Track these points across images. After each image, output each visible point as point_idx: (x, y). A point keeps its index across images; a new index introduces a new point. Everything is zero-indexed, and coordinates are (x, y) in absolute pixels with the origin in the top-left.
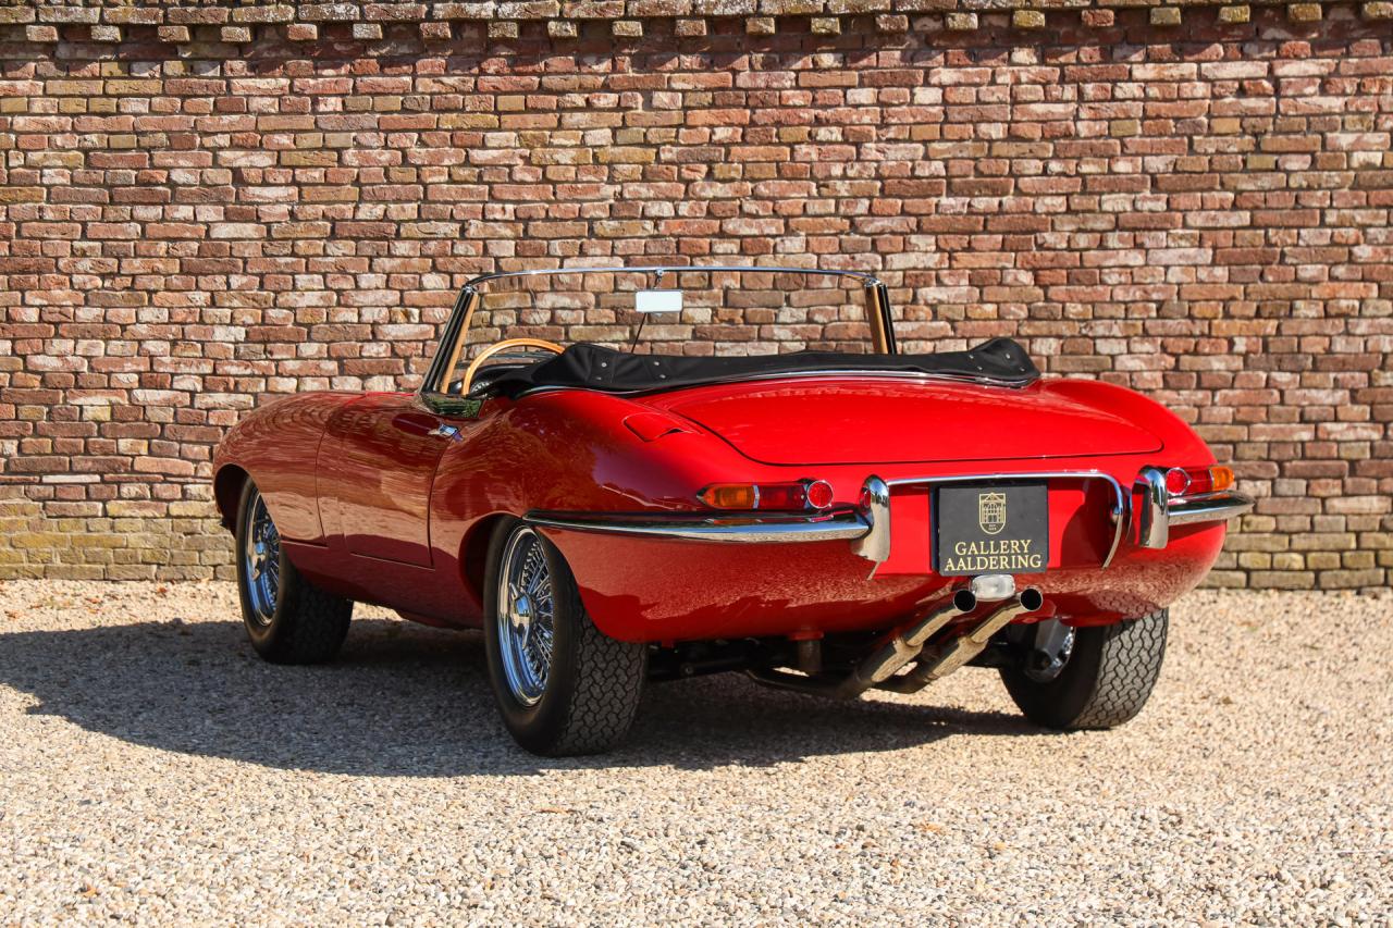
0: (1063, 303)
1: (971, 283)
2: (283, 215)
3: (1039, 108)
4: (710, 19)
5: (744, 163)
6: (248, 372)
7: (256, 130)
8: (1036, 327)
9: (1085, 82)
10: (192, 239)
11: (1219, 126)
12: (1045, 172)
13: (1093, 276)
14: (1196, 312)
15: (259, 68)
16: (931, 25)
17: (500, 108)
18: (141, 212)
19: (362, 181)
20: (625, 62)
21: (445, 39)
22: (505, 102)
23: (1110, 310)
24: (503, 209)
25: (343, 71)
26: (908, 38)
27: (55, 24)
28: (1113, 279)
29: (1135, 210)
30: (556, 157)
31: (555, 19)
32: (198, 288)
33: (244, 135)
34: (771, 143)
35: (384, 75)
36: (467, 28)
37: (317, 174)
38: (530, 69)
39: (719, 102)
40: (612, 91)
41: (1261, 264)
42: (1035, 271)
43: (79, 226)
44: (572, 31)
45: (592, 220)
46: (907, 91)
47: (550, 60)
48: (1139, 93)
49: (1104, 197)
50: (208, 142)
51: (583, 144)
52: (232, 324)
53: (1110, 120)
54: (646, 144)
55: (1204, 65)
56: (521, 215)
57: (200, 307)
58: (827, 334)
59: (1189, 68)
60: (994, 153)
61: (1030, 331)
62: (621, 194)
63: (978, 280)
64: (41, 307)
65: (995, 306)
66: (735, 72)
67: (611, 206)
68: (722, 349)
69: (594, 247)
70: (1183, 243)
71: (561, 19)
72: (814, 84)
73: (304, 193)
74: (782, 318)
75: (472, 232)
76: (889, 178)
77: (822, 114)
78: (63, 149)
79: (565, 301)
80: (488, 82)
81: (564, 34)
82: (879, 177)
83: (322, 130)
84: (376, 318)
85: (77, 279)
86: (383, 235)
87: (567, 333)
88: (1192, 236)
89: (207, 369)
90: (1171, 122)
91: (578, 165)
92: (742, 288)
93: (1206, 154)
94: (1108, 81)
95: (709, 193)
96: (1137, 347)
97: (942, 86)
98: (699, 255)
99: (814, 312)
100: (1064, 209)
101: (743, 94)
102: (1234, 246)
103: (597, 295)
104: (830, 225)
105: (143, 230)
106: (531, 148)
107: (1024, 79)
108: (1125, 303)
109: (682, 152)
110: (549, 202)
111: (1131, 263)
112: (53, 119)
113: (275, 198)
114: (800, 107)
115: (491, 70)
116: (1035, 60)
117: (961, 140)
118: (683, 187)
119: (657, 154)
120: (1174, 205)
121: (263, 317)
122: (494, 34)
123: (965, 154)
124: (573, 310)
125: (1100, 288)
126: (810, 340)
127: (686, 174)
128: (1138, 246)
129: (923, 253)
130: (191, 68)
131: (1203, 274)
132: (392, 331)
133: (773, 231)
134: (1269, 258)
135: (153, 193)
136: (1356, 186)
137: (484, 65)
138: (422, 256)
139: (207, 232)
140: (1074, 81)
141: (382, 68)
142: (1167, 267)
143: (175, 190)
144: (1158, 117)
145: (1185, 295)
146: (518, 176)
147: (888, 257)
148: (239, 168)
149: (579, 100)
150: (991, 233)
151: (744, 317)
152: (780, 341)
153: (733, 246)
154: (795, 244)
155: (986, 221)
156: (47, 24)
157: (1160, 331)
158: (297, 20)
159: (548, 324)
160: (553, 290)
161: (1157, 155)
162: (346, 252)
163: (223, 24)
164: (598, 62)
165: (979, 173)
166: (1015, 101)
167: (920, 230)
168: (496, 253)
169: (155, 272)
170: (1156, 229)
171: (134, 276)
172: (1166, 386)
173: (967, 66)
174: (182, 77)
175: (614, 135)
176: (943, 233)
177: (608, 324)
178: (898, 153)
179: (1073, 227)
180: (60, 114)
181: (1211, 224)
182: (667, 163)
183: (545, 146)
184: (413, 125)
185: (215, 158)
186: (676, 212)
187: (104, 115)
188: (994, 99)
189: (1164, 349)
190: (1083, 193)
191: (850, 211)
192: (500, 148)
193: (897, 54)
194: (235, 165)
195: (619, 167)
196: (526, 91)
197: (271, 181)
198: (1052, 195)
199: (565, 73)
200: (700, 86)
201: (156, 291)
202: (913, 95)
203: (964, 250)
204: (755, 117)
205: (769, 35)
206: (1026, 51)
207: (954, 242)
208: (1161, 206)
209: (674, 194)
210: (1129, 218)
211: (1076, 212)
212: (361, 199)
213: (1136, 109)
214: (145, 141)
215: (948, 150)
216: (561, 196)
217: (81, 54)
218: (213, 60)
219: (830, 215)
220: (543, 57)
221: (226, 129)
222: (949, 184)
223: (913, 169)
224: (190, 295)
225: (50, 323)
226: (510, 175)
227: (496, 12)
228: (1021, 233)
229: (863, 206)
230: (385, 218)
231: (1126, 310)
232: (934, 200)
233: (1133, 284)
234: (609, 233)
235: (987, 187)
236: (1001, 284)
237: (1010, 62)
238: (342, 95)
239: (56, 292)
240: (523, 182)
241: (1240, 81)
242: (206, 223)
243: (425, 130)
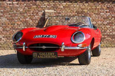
11: (8, 7)
14: (6, 24)
55: (6, 2)
88: (5, 17)
93: (6, 10)
102: (9, 18)
131: (6, 21)
134: (12, 20)
136: (20, 13)
142: (3, 20)
144: (2, 6)
157: (2, 26)
161: (2, 10)
170: (2, 17)
172: (3, 31)
208: (2, 14)
241: (10, 3)
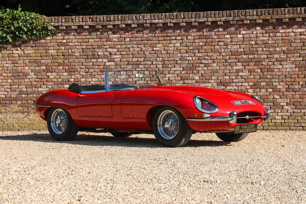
0: (266, 75)
1: (249, 72)
2: (119, 60)
3: (261, 38)
4: (198, 22)
5: (205, 49)
7: (114, 45)
8: (261, 80)
9: (270, 33)
10: (102, 65)
11: (296, 41)
12: (263, 50)
13: (272, 70)
14: (292, 77)
15: (114, 33)
16: (241, 23)
17: (159, 40)
18: (93, 60)
19: (133, 54)
20: (182, 31)
21: (149, 27)
22: (160, 39)
23: (275, 77)
24: (160, 59)
25: (130, 33)
26: (236, 25)
27: (77, 25)
28: (276, 71)
29: (280, 57)
30: (170, 49)
31: (169, 23)
32: (103, 75)
33: (111, 46)
34: (210, 46)
35: (138, 34)
36: (153, 25)
37: (125, 53)
38: (165, 32)
39: (200, 38)
40: (180, 36)
41: (305, 68)
42: (261, 69)
43: (81, 63)
44: (172, 25)
45: (176, 61)
46: (236, 35)
47: (168, 31)
48: (281, 35)
49: (274, 55)
50: (105, 47)
51: (175, 46)
53: (275, 40)
54: (187, 46)
55: (293, 30)
56: (163, 60)
57: (104, 78)
58: (221, 82)
59: (290, 30)
60: (253, 47)
61: (260, 81)
62: (182, 56)
63: (250, 71)
64: (74, 78)
65: (253, 76)
66: (203, 32)
67: (180, 58)
68: (201, 85)
69: (177, 66)
70: (289, 64)
71: (170, 23)
72: (218, 34)
73: (123, 56)
74: (212, 79)
75: (154, 63)
76: (233, 52)
77: (220, 40)
78: (78, 49)
79: (171, 76)
80: (157, 35)
81: (171, 25)
82: (231, 52)
83: (126, 44)
84: (136, 80)
85: (81, 73)
86: (138, 64)
88: (291, 62)
90: (287, 41)
91: (174, 50)
92: (205, 73)
93: (294, 46)
94: (275, 33)
95: (198, 55)
96: (281, 84)
97: (243, 34)
98: (197, 67)
99: (218, 77)
100: (266, 57)
101: (205, 36)
102: (299, 64)
103: (177, 74)
104: (221, 61)
105: (93, 64)
106: (165, 47)
107: (258, 33)
108: (278, 75)
109: (193, 48)
110: (168, 57)
111: (280, 68)
112: (77, 43)
113: (117, 58)
114: (216, 39)
115: (157, 33)
116: (260, 29)
117: (246, 44)
118: (193, 54)
119: (189, 48)
120: (288, 56)
121: (115, 80)
122: (158, 26)
123: (247, 47)
124: (173, 77)
125: (273, 72)
126: (218, 83)
127: (194, 52)
128: (281, 64)
129: (239, 66)
130: (102, 33)
131: (293, 70)
132: (139, 82)
133: (211, 62)
135: (95, 57)
137: (156, 32)
138: (145, 68)
139: (105, 64)
140: (268, 33)
141: (137, 32)
142: (286, 68)
143: (99, 57)
144: (284, 40)
145: (290, 74)
146: (162, 53)
147: (233, 67)
148: (111, 52)
149: (174, 38)
150: (252, 62)
151: (205, 78)
152: (212, 83)
153: (203, 65)
154: (215, 65)
155: (251, 60)
156: (75, 25)
157: (285, 80)
158: (121, 24)
159: (168, 80)
160: (169, 74)
161: (284, 47)
162: (131, 67)
163: (108, 25)
164: (177, 31)
165: (250, 51)
166: (257, 37)
167: (239, 62)
168: (158, 67)
169: (95, 72)
170: (284, 61)
171: (91, 72)
173: (248, 30)
174: (100, 35)
175: (180, 45)
176: (243, 62)
178: (234, 47)
179: (268, 61)
180: (78, 42)
181: (295, 60)
182: (190, 50)
183: (167, 47)
184: (143, 43)
185: (106, 50)
186: (192, 59)
187: (86, 42)
188: (253, 36)
189: (286, 84)
190: (270, 54)
191: (225, 58)
192: (159, 47)
193: (234, 28)
194: (110, 51)
195: (182, 51)
196: (164, 36)
197: (117, 54)
198: (264, 55)
199: (171, 33)
200: (197, 35)
201: (95, 75)
202: (237, 36)
203: (247, 65)
204: (207, 41)
205: (210, 25)
206: (259, 27)
207: (245, 64)
208: (285, 57)
209: (192, 56)
210: (279, 59)
211: (269, 58)
212: (133, 57)
213: (280, 38)
214: (93, 47)
215: (244, 46)
216: (170, 56)
217: (82, 31)
218: (106, 31)
219: (222, 59)
220: (167, 30)
221: (108, 44)
222: (244, 53)
223: (237, 50)
224: (102, 76)
225: (76, 81)
226: (161, 52)
227: (158, 22)
228: (258, 62)
229: (228, 57)
230: (138, 61)
231: (279, 76)
232: (241, 56)
233: (280, 72)
234: (180, 63)
235: (251, 53)
236: (254, 72)
237: (256, 29)
238: (130, 38)
239: (77, 76)
240: (163, 54)
241: (300, 32)
242: (105, 62)
243: (145, 44)
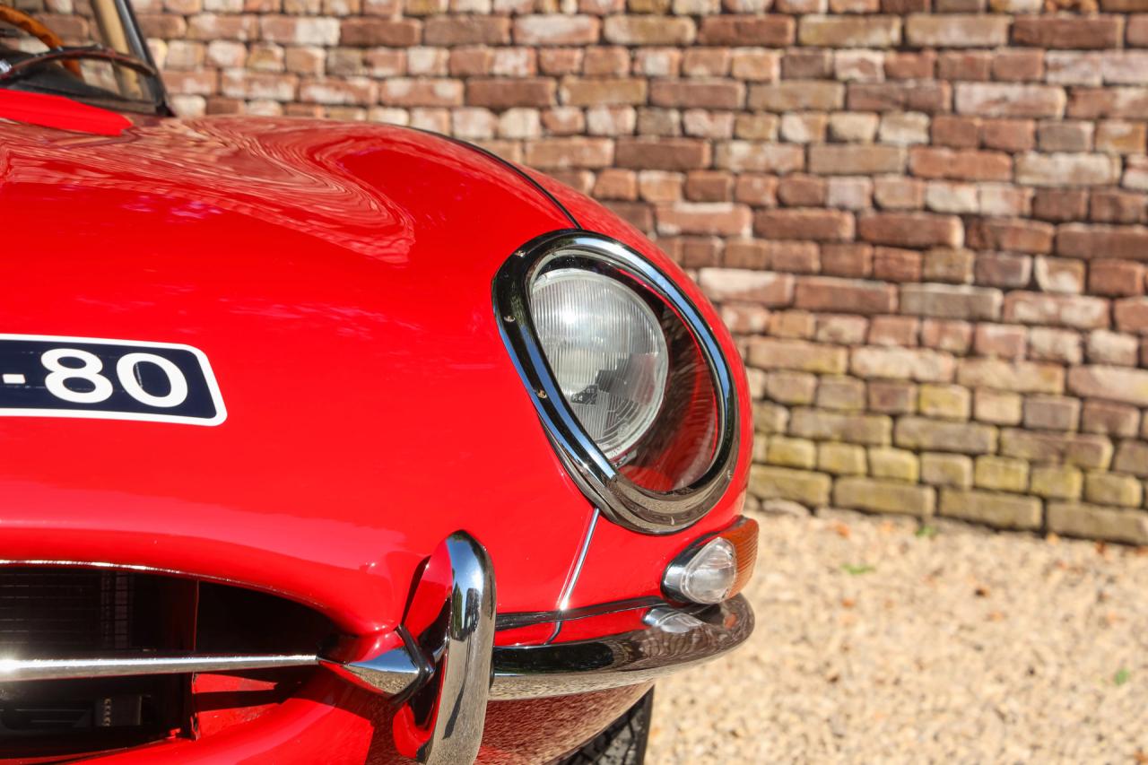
6: (339, 97)
52: (322, 15)
87: (797, 31)
89: (287, 92)
177: (866, 14)
